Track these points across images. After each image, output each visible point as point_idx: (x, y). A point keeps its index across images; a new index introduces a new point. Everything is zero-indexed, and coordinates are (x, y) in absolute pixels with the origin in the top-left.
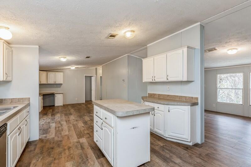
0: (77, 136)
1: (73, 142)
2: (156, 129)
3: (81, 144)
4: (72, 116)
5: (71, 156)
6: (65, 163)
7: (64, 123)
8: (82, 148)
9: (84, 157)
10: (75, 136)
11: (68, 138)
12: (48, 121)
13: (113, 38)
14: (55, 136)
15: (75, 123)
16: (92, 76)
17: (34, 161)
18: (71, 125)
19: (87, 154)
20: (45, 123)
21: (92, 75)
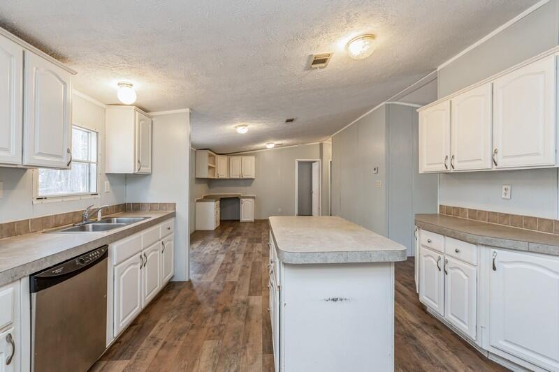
0: (250, 288)
1: (237, 300)
2: (450, 316)
3: (249, 308)
4: (259, 245)
5: (221, 328)
6: (204, 340)
7: (240, 257)
8: (248, 317)
9: (241, 340)
10: (246, 289)
11: (234, 289)
12: (216, 250)
13: (323, 65)
14: (214, 281)
15: (258, 260)
16: (314, 162)
17: (162, 321)
18: (250, 264)
19: (251, 334)
20: (211, 252)
21: (313, 160)
